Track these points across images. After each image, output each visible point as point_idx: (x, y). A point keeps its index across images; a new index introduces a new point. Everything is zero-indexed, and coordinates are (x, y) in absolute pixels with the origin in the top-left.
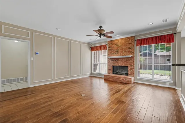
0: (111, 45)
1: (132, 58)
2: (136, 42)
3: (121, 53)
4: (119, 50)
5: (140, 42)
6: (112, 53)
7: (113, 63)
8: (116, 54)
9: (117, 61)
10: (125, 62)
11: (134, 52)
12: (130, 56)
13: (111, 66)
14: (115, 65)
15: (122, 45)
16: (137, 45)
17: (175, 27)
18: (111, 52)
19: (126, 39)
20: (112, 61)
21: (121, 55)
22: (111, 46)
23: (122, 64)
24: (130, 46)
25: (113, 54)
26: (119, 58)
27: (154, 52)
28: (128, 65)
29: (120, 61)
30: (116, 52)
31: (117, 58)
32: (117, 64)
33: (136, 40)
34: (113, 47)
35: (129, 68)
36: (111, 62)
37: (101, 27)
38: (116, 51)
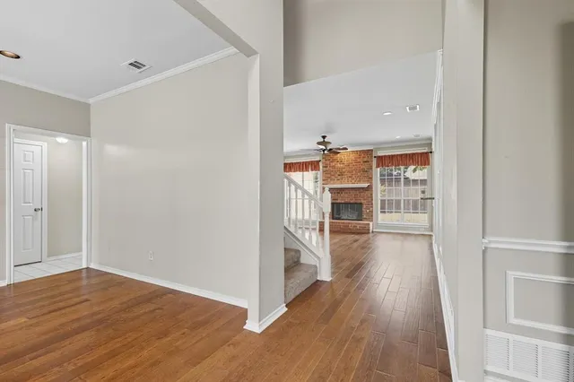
0: (328, 162)
1: (369, 188)
2: (375, 161)
3: (350, 179)
4: (346, 173)
5: (382, 161)
6: (330, 177)
7: (333, 197)
8: (339, 180)
9: (342, 193)
10: (357, 195)
11: (371, 178)
12: (366, 185)
14: (337, 201)
15: (351, 163)
16: (378, 166)
17: (428, 142)
18: (328, 176)
21: (348, 182)
22: (330, 164)
23: (351, 200)
24: (365, 167)
25: (334, 180)
26: (345, 188)
27: (405, 172)
28: (363, 201)
29: (347, 193)
30: (339, 177)
31: (342, 188)
32: (342, 200)
33: (375, 157)
34: (334, 167)
35: (365, 206)
37: (324, 137)
38: (339, 175)
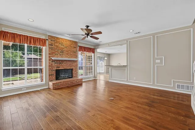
0: (53, 42)
3: (67, 55)
4: (65, 52)
6: (55, 53)
7: (56, 66)
8: (60, 55)
9: (62, 63)
10: (71, 64)
13: (54, 70)
14: (59, 68)
15: (68, 46)
16: (79, 51)
18: (54, 51)
19: (71, 42)
20: (55, 63)
21: (66, 57)
22: (55, 44)
23: (68, 67)
24: (75, 50)
25: (57, 55)
26: (64, 60)
28: (73, 68)
29: (65, 63)
31: (63, 60)
32: (62, 67)
33: (79, 46)
35: (74, 70)
36: (54, 65)
38: (61, 52)
